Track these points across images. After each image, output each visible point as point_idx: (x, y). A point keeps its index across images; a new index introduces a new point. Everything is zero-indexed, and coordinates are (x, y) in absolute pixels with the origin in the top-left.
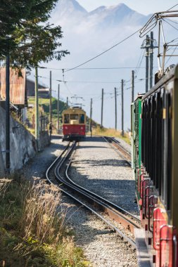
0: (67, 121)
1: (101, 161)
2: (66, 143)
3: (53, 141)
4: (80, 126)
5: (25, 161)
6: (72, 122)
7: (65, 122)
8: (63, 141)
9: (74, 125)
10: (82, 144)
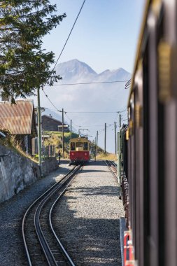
0: (73, 149)
1: (96, 189)
2: (71, 168)
3: (62, 166)
4: (85, 152)
5: (19, 189)
6: (77, 149)
7: (72, 150)
8: (70, 165)
9: (79, 152)
10: (85, 168)
